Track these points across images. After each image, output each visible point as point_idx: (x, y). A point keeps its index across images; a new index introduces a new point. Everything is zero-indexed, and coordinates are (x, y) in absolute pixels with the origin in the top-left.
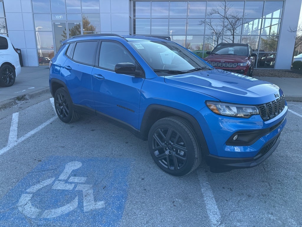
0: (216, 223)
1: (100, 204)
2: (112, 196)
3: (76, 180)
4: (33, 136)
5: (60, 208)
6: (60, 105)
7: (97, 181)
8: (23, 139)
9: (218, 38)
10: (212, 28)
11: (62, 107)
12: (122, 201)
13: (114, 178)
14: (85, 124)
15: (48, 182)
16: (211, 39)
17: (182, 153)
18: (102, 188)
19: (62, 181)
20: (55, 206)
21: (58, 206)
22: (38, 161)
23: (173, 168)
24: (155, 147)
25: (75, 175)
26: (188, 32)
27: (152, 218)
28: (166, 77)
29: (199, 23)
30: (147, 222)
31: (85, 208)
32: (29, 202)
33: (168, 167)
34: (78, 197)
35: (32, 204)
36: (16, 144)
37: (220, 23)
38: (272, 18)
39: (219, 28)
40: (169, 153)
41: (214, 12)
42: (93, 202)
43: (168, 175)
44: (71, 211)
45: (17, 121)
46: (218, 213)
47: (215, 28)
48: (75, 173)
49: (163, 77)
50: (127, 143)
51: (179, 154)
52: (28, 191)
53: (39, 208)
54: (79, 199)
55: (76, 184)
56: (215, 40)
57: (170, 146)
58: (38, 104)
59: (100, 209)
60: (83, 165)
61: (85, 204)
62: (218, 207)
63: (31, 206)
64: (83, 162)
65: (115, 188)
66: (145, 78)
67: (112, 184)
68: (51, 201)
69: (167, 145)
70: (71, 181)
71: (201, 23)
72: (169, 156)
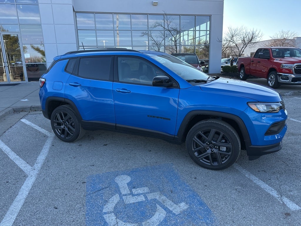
0: (278, 196)
1: (183, 206)
2: (185, 197)
3: (140, 191)
4: (47, 160)
5: (153, 217)
6: (59, 124)
7: (159, 187)
8: (38, 166)
9: (159, 48)
10: (153, 39)
11: (64, 126)
12: (197, 199)
13: (171, 183)
14: (91, 140)
15: (115, 199)
16: (152, 49)
17: (224, 149)
18: (171, 193)
19: (128, 195)
20: (146, 217)
21: (149, 216)
22: (83, 183)
23: (216, 164)
24: (194, 149)
25: (134, 187)
26: (133, 43)
27: (233, 205)
28: (200, 86)
29: (141, 35)
30: (233, 209)
31: (174, 211)
32: (118, 220)
33: (211, 164)
34: (158, 204)
35: (123, 221)
36: (36, 172)
37: (160, 35)
38: (200, 31)
39: (159, 39)
40: (211, 152)
41: (157, 25)
42: (175, 205)
43: (211, 171)
44: (166, 217)
45: (9, 148)
46: (273, 190)
47: (155, 39)
48: (132, 186)
49: (198, 86)
50: (150, 151)
51: (221, 151)
52: (104, 211)
53: (134, 222)
54: (161, 206)
55: (145, 195)
56: (157, 50)
57: (211, 145)
58: (13, 127)
59: (187, 209)
60: (131, 177)
61: (171, 209)
62: (269, 185)
63: (123, 223)
64: (129, 175)
65: (180, 190)
66: (180, 89)
67: (174, 187)
68: (138, 214)
69: (208, 145)
70: (136, 193)
71: (142, 34)
72: (211, 154)
